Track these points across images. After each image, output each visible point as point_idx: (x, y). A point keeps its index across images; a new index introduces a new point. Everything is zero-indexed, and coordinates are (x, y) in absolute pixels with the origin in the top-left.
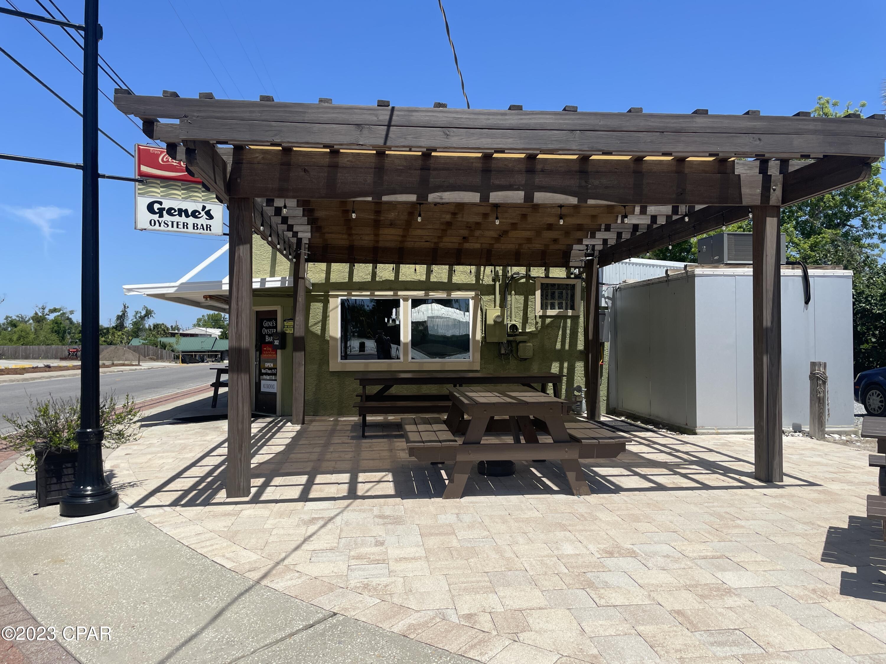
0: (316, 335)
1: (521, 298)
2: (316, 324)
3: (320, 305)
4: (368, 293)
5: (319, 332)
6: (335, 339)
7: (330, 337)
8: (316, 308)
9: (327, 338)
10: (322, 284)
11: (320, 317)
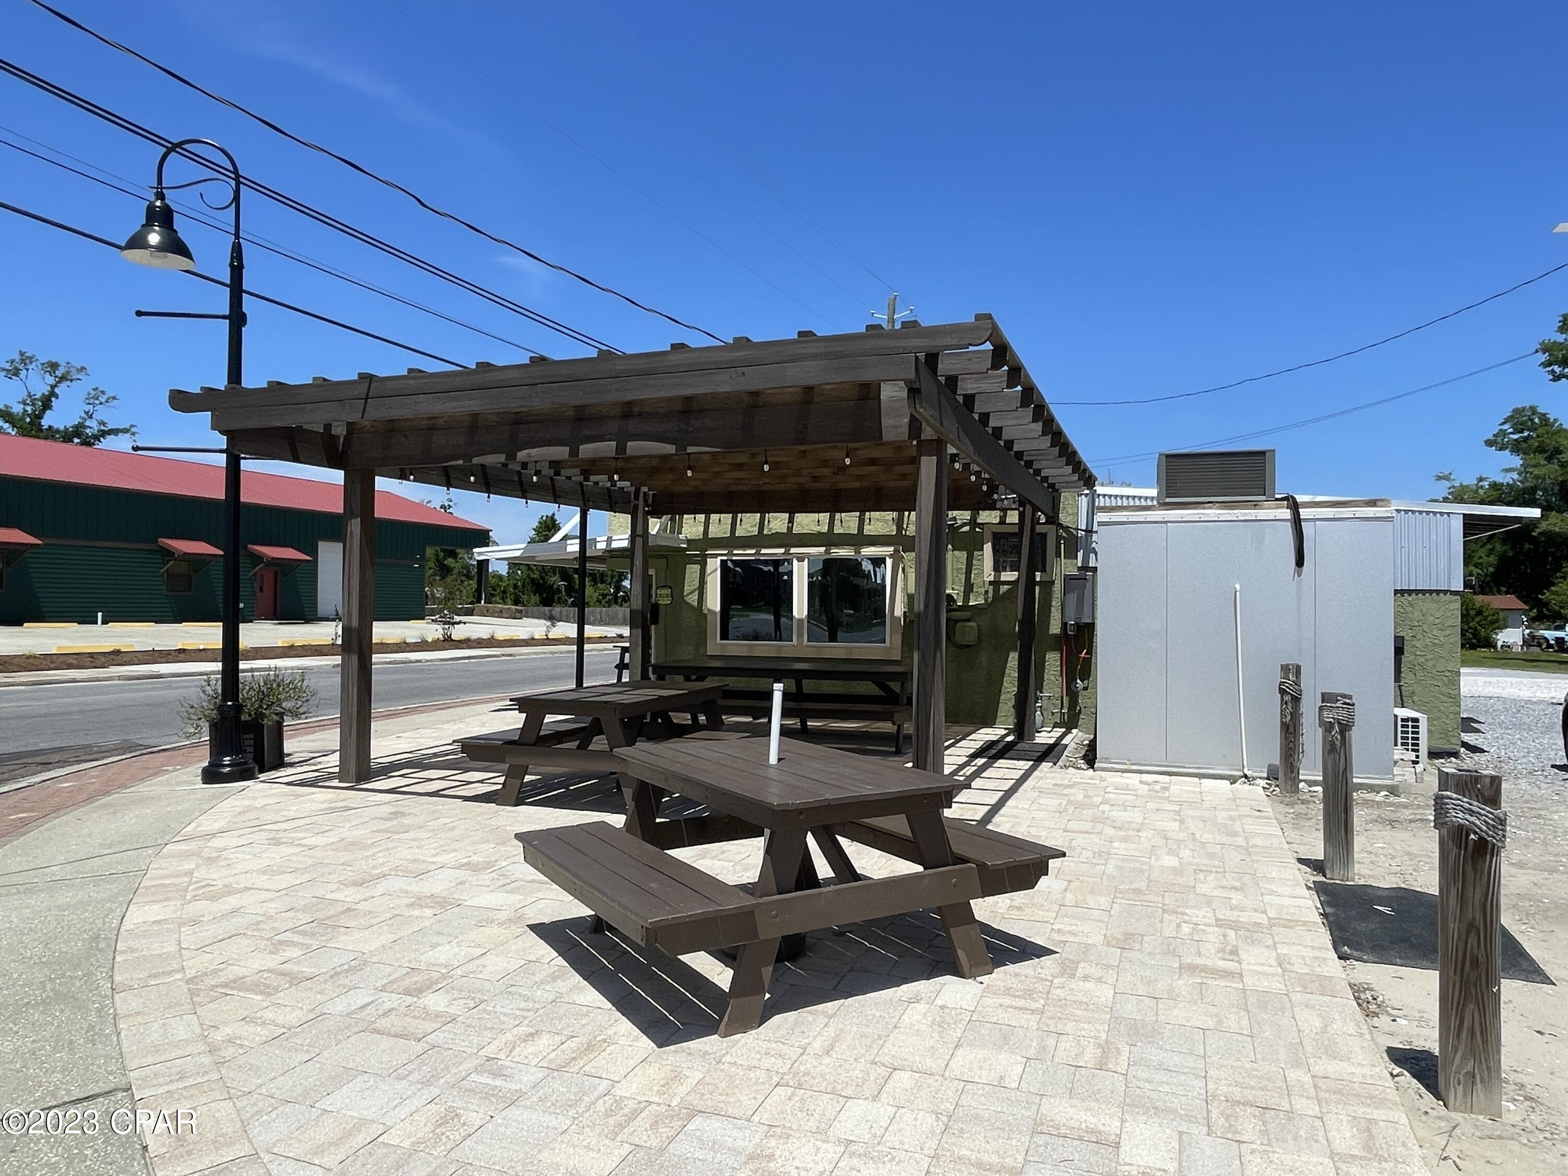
0: (693, 607)
1: (964, 555)
2: (692, 593)
3: (697, 567)
4: (753, 551)
5: (695, 604)
6: (712, 612)
7: (709, 610)
8: (693, 571)
9: (705, 612)
10: (699, 540)
11: (697, 583)
